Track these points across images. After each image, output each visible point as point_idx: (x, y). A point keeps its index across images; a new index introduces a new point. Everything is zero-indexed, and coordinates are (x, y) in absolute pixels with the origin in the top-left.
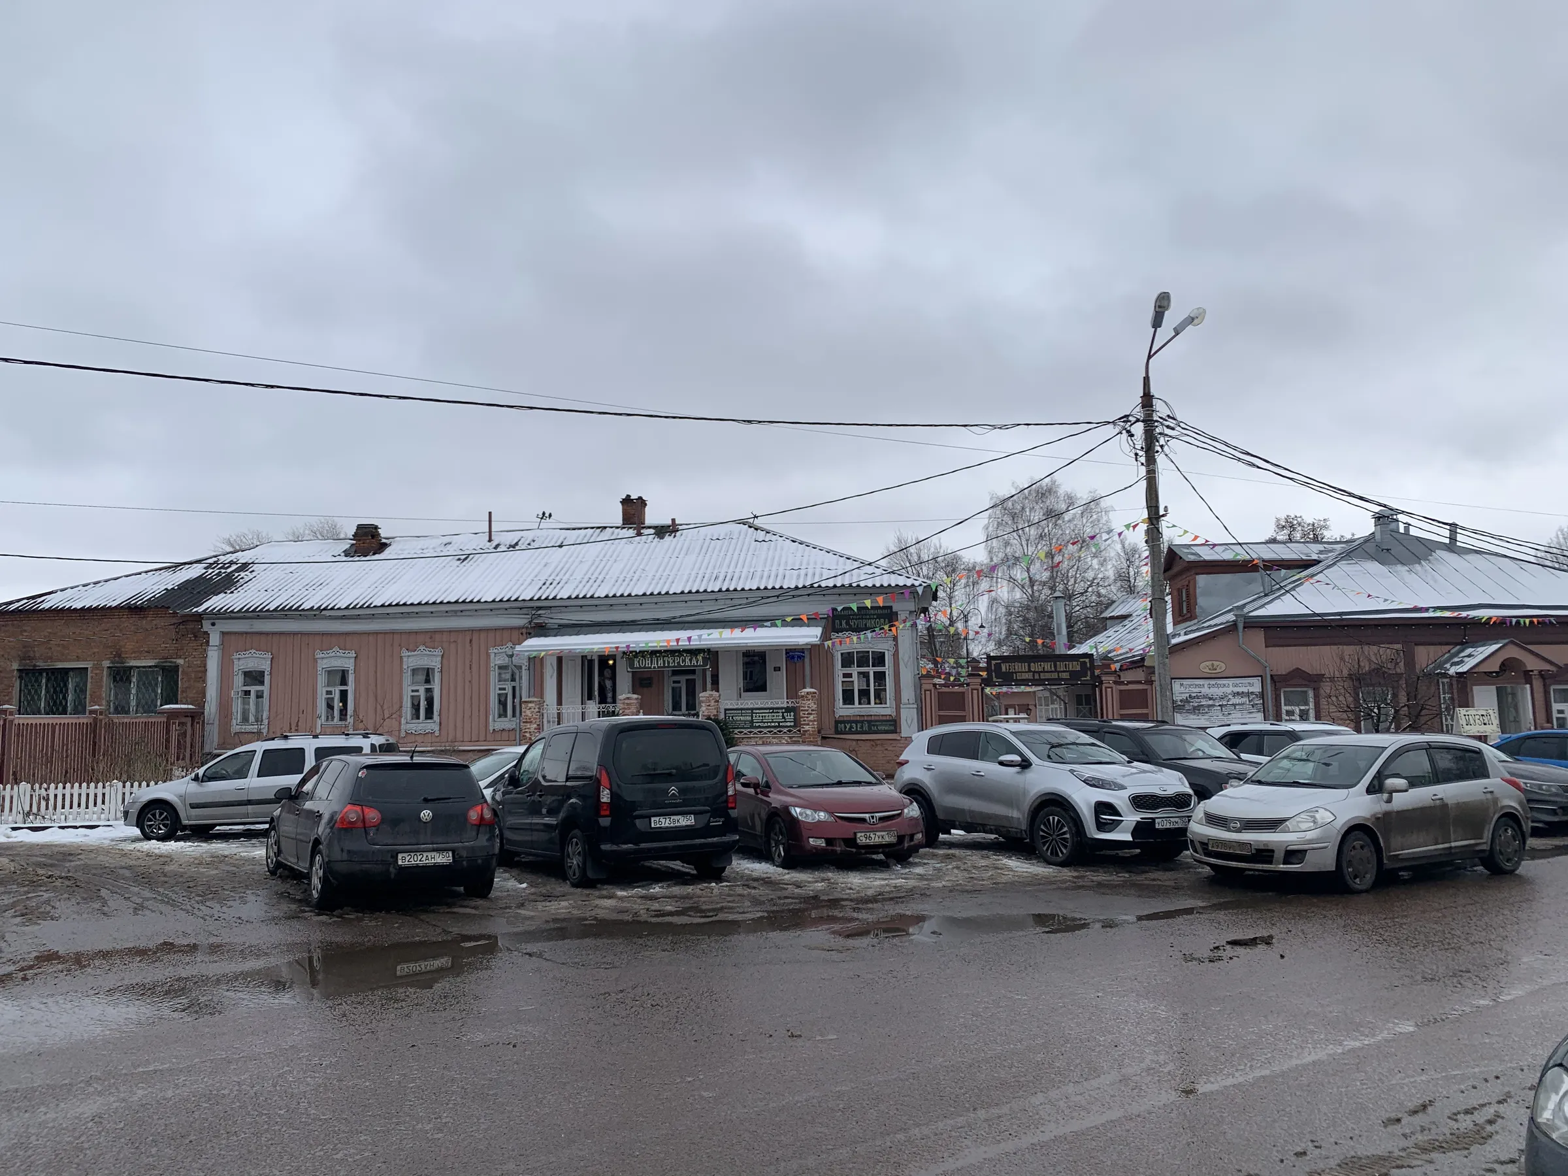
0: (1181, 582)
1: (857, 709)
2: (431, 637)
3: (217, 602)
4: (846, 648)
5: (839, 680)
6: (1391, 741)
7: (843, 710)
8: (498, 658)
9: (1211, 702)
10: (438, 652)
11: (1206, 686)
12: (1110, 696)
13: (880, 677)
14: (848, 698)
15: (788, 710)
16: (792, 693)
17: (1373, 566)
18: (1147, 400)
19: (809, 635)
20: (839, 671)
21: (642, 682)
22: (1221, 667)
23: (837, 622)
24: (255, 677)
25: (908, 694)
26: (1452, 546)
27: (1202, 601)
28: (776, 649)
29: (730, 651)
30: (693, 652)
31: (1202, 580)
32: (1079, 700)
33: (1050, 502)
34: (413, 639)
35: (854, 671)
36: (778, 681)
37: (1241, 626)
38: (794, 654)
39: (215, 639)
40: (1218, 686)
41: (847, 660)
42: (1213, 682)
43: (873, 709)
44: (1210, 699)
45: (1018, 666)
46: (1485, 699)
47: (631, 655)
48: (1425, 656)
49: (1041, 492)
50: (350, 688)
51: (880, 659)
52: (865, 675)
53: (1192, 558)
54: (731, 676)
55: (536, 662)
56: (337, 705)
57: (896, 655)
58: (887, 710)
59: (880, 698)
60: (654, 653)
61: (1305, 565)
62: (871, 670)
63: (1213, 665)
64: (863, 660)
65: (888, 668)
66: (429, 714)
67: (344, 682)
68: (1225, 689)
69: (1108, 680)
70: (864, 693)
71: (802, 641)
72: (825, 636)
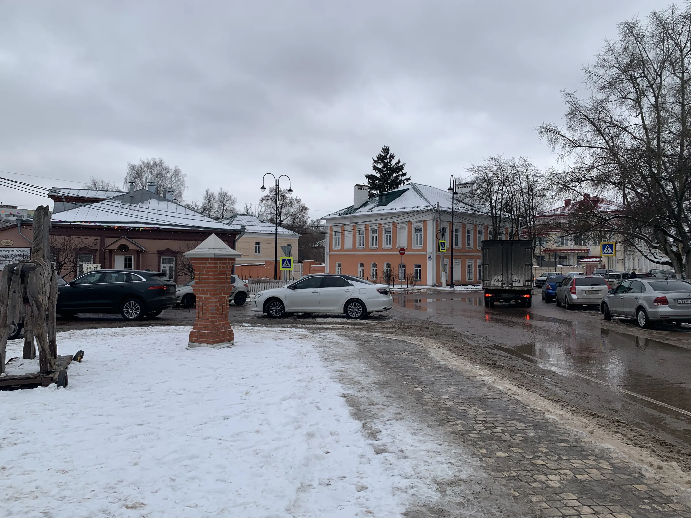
9: (4, 259)
11: (2, 251)
22: (11, 243)
37: (19, 225)
40: (9, 251)
42: (6, 249)
44: (4, 257)
63: (7, 242)
68: (12, 253)
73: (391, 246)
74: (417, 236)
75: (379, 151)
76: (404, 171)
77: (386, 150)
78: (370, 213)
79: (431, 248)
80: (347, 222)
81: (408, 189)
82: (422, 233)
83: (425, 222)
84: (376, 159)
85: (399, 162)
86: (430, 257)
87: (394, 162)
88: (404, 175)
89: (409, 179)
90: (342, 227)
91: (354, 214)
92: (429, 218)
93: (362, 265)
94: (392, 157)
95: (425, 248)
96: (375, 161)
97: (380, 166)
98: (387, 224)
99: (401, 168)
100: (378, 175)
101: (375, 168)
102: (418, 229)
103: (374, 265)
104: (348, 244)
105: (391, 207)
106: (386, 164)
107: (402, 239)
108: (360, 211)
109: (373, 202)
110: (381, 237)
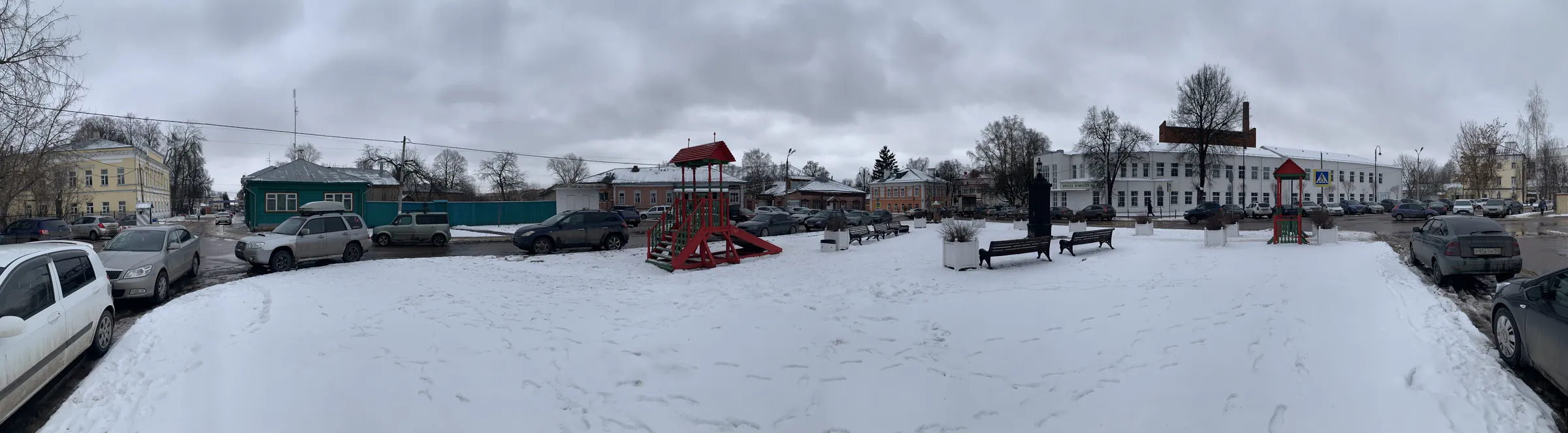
0: (789, 182)
2: (655, 188)
3: (613, 182)
4: (732, 193)
5: (730, 198)
6: (810, 210)
7: (731, 203)
13: (737, 198)
14: (731, 201)
17: (819, 182)
18: (787, 162)
19: (725, 190)
20: (730, 196)
24: (622, 195)
25: (742, 200)
26: (832, 180)
27: (791, 186)
31: (791, 182)
32: (768, 202)
33: (758, 154)
34: (652, 188)
35: (733, 197)
39: (615, 188)
41: (732, 195)
43: (736, 203)
46: (832, 204)
48: (824, 198)
49: (756, 152)
50: (640, 197)
51: (737, 194)
53: (790, 178)
57: (740, 194)
58: (738, 203)
60: (703, 193)
61: (808, 181)
62: (736, 196)
64: (734, 194)
65: (739, 196)
66: (655, 202)
67: (639, 195)
70: (734, 200)
72: (729, 190)
73: (905, 197)
74: (916, 193)
75: (882, 148)
76: (894, 158)
77: (885, 148)
78: (894, 182)
79: (923, 197)
80: (882, 185)
81: (909, 171)
82: (919, 192)
83: (920, 186)
84: (880, 152)
85: (892, 154)
86: (922, 200)
87: (889, 154)
88: (894, 160)
89: (897, 162)
90: (879, 188)
91: (885, 182)
92: (923, 185)
93: (889, 205)
94: (889, 151)
95: (920, 197)
97: (882, 156)
98: (903, 187)
99: (893, 156)
100: (882, 160)
101: (881, 157)
102: (917, 189)
103: (896, 205)
104: (882, 195)
105: (904, 179)
106: (885, 155)
107: (910, 193)
108: (888, 181)
109: (893, 176)
110: (899, 192)
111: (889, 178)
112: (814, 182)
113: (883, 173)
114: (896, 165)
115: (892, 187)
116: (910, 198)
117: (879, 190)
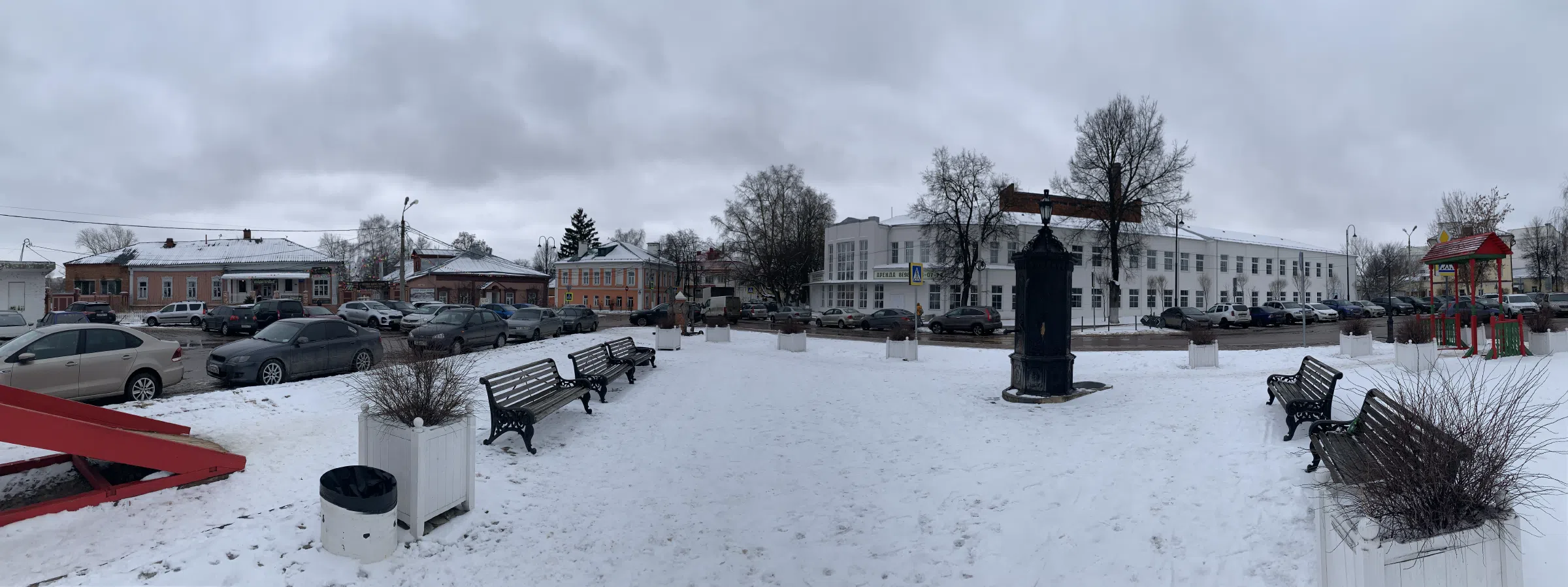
0: (418, 260)
1: (319, 297)
2: (195, 273)
3: (130, 263)
4: (317, 279)
5: (314, 288)
7: (314, 297)
8: (215, 279)
10: (197, 277)
12: (392, 294)
13: (326, 287)
14: (316, 293)
15: (299, 297)
16: (300, 292)
17: (468, 259)
19: (306, 276)
20: (314, 286)
21: (256, 287)
22: (424, 285)
23: (312, 273)
24: (143, 284)
25: (334, 292)
27: (422, 266)
28: (296, 279)
29: (282, 279)
30: (272, 279)
31: (423, 260)
33: (381, 224)
34: (190, 274)
35: (319, 286)
36: (296, 288)
38: (301, 281)
39: (132, 273)
41: (317, 282)
43: (324, 296)
45: (367, 284)
47: (253, 280)
48: (478, 283)
49: (378, 220)
50: (171, 287)
51: (326, 282)
52: (322, 287)
53: (421, 253)
54: (282, 286)
55: (225, 280)
56: (168, 292)
57: (331, 281)
58: (328, 297)
59: (326, 293)
60: (260, 279)
61: (452, 256)
62: (324, 285)
63: (422, 285)
64: (321, 282)
65: (328, 285)
66: (194, 296)
67: (169, 285)
68: (425, 291)
69: (392, 288)
70: (321, 292)
71: (304, 277)
72: (311, 276)
73: (611, 284)
74: (630, 278)
75: (576, 212)
76: (593, 227)
77: (581, 211)
78: (593, 261)
79: (640, 286)
80: (574, 267)
81: (617, 246)
82: (634, 277)
83: (637, 269)
84: (573, 217)
85: (591, 220)
86: (640, 292)
87: (586, 220)
88: (594, 229)
89: (597, 233)
90: (570, 270)
91: (580, 261)
92: (640, 267)
93: (586, 297)
94: (585, 216)
95: (636, 286)
96: (573, 219)
97: (576, 222)
98: (608, 269)
99: (592, 224)
100: (575, 229)
101: (573, 224)
102: (631, 274)
103: (597, 297)
104: (575, 282)
105: (609, 257)
106: (580, 221)
107: (620, 280)
108: (584, 260)
109: (592, 253)
110: (602, 278)
111: (586, 254)
112: (461, 259)
113: (576, 249)
114: (596, 236)
115: (591, 270)
116: (619, 286)
117: (570, 275)
